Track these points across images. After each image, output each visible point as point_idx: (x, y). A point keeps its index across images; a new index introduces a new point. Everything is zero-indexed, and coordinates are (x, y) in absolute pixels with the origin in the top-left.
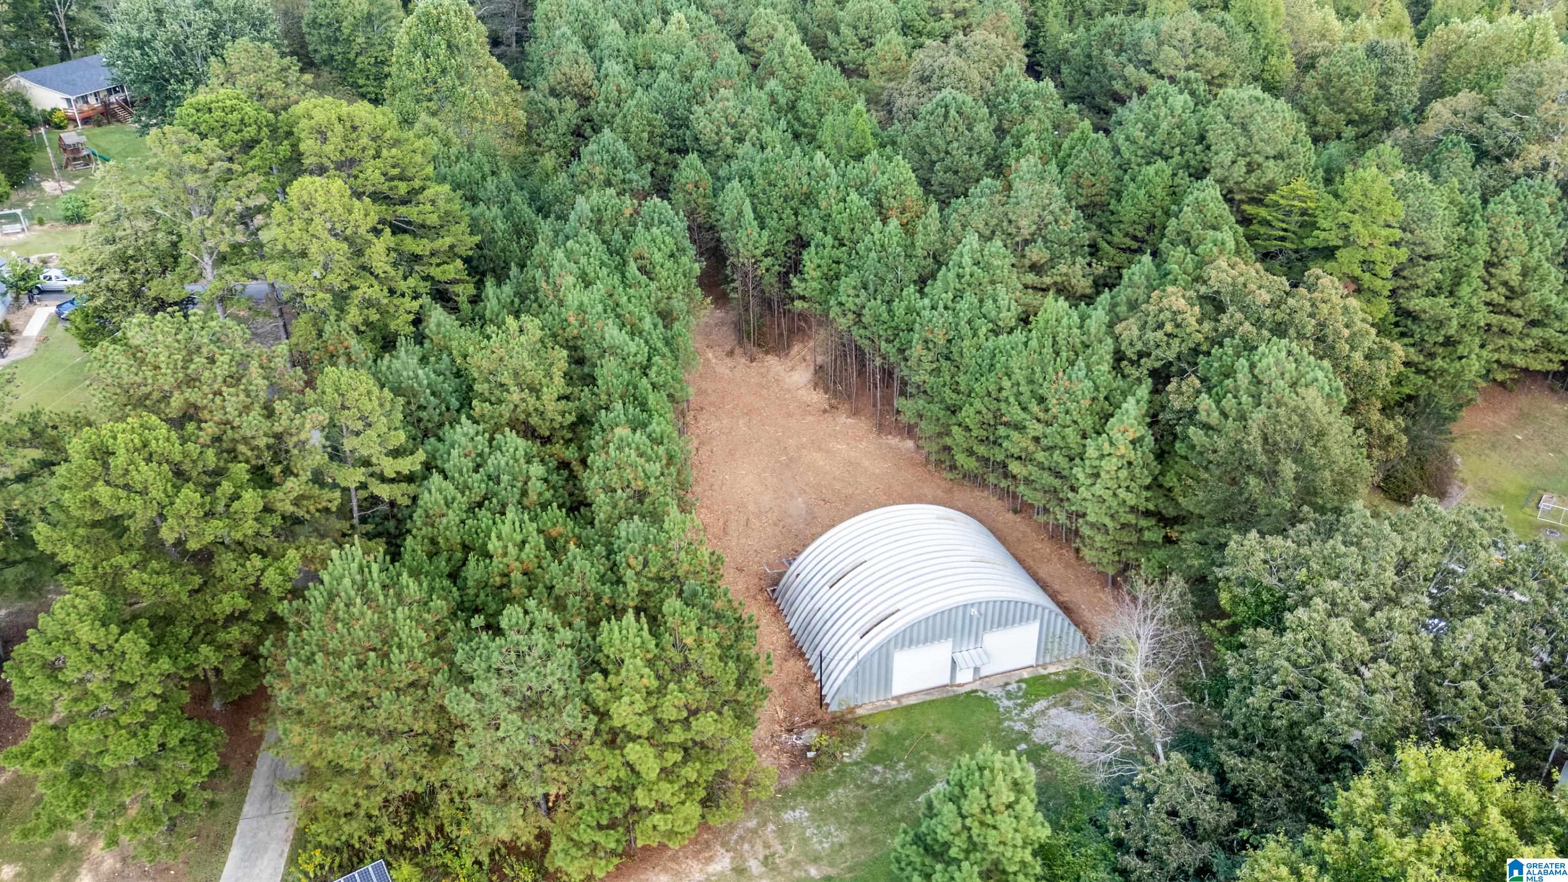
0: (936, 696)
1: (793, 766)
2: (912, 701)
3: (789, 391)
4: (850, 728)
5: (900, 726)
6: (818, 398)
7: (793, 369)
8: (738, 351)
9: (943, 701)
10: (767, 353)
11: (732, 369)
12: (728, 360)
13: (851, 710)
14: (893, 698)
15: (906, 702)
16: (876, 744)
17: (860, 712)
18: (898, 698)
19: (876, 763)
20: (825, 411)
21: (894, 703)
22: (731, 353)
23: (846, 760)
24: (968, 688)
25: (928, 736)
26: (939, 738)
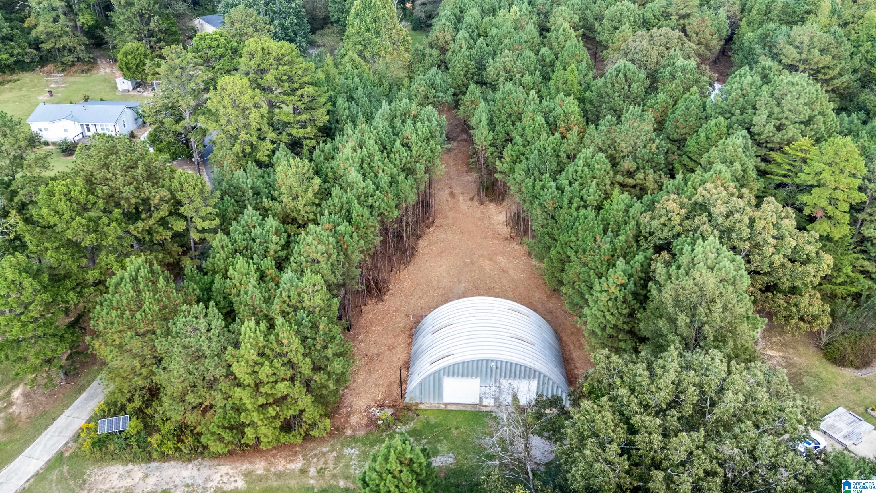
0: (468, 409)
1: (367, 426)
2: (454, 408)
3: (493, 224)
4: (410, 413)
5: (438, 420)
6: (506, 231)
7: (501, 212)
8: (476, 198)
9: (471, 412)
10: (491, 201)
11: (469, 207)
12: (469, 202)
13: (417, 404)
14: (443, 404)
15: (449, 408)
16: (419, 426)
17: (421, 406)
18: (446, 405)
19: (411, 436)
20: (506, 239)
21: (442, 407)
22: (472, 199)
23: (397, 430)
24: (488, 409)
25: (450, 429)
26: (455, 432)
